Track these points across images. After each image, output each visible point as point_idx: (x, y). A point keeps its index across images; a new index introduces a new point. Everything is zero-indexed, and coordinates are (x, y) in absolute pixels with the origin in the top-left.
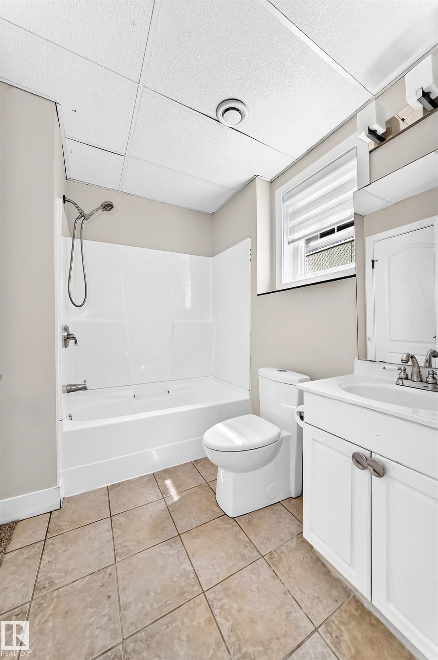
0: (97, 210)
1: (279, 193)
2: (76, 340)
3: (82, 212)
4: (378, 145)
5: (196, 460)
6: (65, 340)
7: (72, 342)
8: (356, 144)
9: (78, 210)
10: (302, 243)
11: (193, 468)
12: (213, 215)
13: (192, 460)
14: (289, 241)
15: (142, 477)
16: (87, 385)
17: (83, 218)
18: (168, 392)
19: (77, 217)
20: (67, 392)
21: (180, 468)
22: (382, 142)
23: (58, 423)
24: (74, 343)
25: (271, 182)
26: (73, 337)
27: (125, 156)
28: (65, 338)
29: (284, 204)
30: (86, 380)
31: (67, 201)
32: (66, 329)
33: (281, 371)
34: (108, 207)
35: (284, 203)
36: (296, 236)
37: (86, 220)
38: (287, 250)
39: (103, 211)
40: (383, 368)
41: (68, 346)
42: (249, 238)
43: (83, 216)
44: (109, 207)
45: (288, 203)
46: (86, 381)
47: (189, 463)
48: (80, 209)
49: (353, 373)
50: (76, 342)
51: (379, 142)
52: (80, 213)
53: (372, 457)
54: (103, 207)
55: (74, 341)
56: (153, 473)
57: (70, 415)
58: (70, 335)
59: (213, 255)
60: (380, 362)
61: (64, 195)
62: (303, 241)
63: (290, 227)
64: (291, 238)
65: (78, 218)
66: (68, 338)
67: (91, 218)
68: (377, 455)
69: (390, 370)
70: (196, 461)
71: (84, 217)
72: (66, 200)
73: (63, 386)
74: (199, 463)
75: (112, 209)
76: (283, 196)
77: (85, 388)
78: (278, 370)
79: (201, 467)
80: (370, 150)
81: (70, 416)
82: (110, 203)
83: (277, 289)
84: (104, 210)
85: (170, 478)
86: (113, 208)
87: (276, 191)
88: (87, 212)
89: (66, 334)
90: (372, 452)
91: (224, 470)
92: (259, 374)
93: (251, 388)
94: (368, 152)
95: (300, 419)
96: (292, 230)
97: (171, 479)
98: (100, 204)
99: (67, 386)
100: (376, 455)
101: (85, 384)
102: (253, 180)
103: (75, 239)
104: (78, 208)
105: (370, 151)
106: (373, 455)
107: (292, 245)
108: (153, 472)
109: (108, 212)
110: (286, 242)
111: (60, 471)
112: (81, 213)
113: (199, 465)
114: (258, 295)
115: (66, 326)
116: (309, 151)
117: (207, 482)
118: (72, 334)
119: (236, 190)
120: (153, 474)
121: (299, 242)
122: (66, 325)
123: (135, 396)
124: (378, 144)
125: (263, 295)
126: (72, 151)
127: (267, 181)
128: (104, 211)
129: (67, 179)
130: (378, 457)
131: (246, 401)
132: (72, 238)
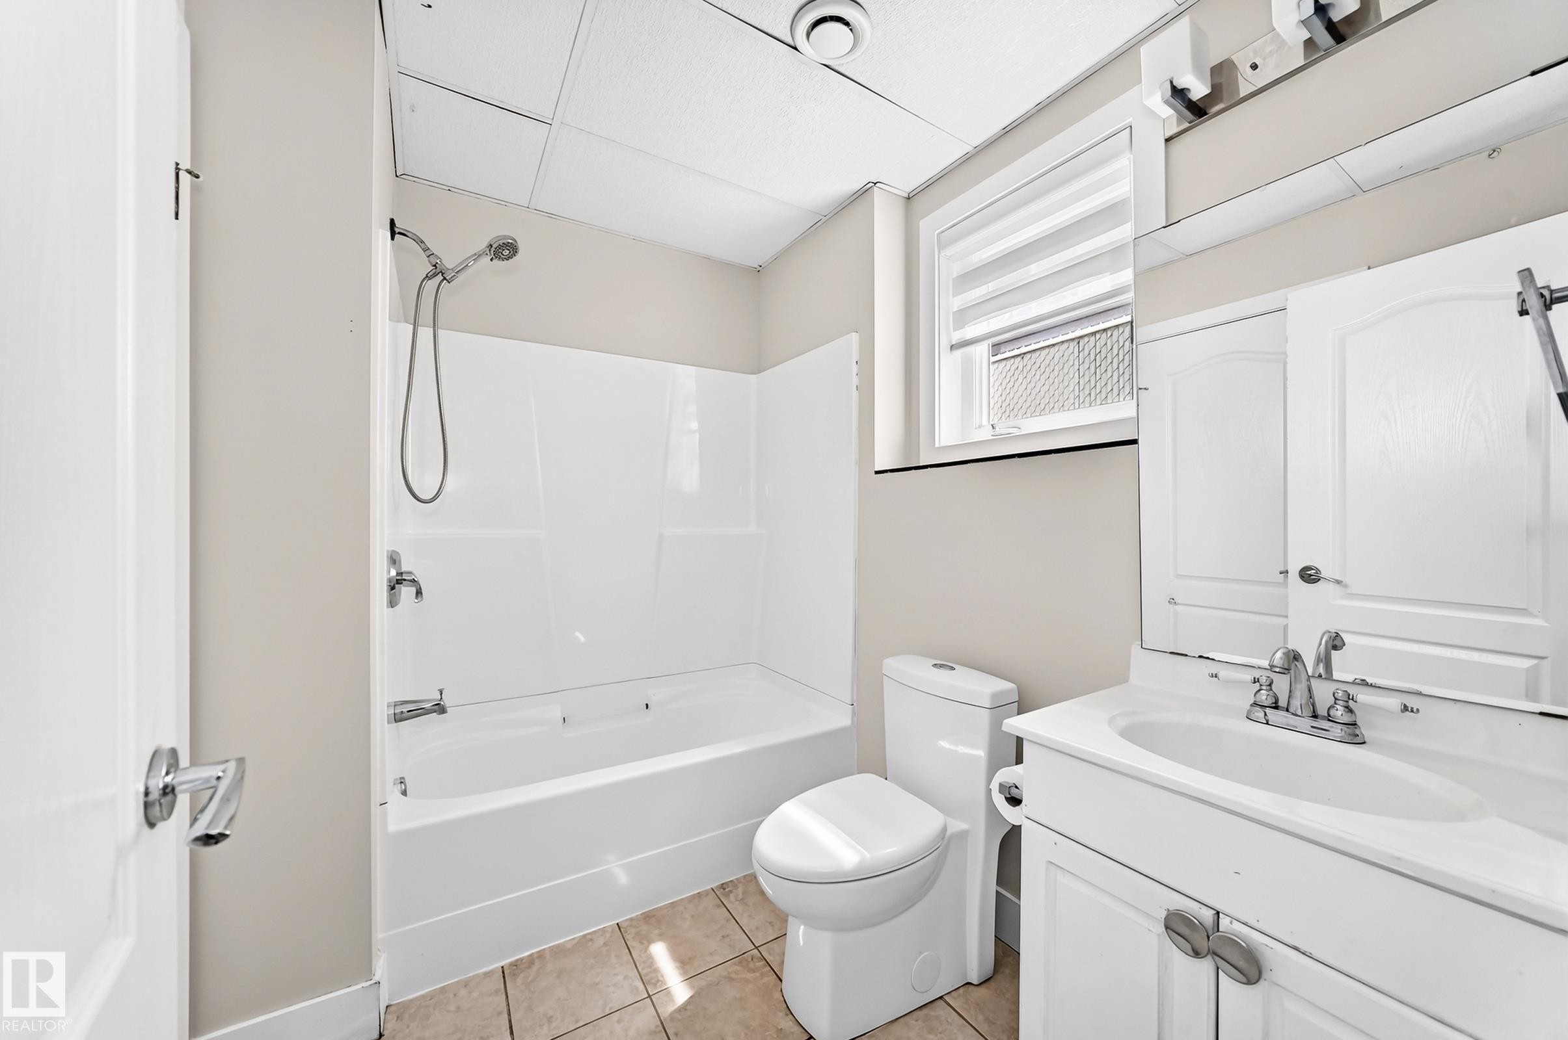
0: (478, 256)
1: (929, 226)
2: (420, 588)
3: (437, 263)
4: (1189, 125)
5: (723, 884)
6: (393, 588)
7: (407, 592)
8: (1131, 119)
9: (428, 257)
10: (983, 349)
11: (718, 906)
12: (759, 271)
13: (713, 886)
14: (951, 342)
15: (589, 936)
16: (447, 701)
17: (440, 277)
18: (647, 705)
19: (425, 276)
20: (396, 721)
21: (685, 908)
22: (1200, 117)
23: (375, 810)
24: (414, 595)
25: (909, 199)
26: (414, 581)
27: (551, 125)
28: (392, 585)
29: (942, 254)
30: (443, 689)
31: (400, 233)
32: (394, 560)
33: (941, 666)
34: (504, 250)
35: (941, 251)
36: (971, 332)
37: (449, 282)
38: (948, 367)
39: (491, 260)
40: (1213, 677)
41: (397, 604)
42: (854, 336)
43: (438, 272)
44: (509, 250)
45: (949, 252)
46: (443, 692)
47: (707, 893)
48: (433, 254)
49: (1127, 681)
50: (419, 593)
51: (1190, 116)
52: (434, 264)
53: (1220, 930)
54: (493, 249)
55: (414, 590)
56: (618, 924)
57: (403, 781)
58: (404, 575)
59: (758, 371)
60: (1200, 657)
61: (392, 217)
62: (986, 346)
63: (956, 309)
64: (957, 336)
65: (428, 277)
66: (399, 582)
67: (462, 277)
68: (1234, 921)
69: (1228, 682)
70: (723, 886)
71: (442, 275)
72: (397, 230)
73: (388, 706)
74: (731, 892)
75: (515, 255)
76: (938, 235)
77: (440, 709)
78: (935, 665)
79: (738, 903)
80: (1168, 134)
81: (401, 782)
82: (510, 241)
83: (921, 462)
84: (494, 257)
85: (662, 937)
86: (516, 252)
87: (921, 222)
88: (449, 262)
89: (393, 573)
90: (1220, 914)
91: (805, 925)
92: (883, 672)
93: (855, 699)
94: (1164, 141)
95: (1006, 803)
96: (962, 316)
97: (664, 942)
98: (486, 244)
99: (395, 706)
100: (1231, 923)
101: (441, 698)
102: (864, 193)
103: (419, 327)
104: (428, 253)
105: (1166, 138)
106: (1224, 922)
107: (959, 353)
108: (616, 922)
109: (506, 261)
110: (945, 345)
111: (380, 936)
112: (435, 266)
113: (732, 896)
114: (877, 472)
115: (394, 551)
116: (1007, 129)
117: (757, 945)
118: (410, 573)
119: (820, 215)
120: (617, 926)
121: (977, 348)
122: (393, 549)
123: (564, 718)
124: (1190, 123)
125: (889, 474)
126: (414, 106)
127: (900, 196)
128: (494, 261)
129: (397, 176)
130: (1237, 926)
131: (842, 731)
132: (412, 326)
